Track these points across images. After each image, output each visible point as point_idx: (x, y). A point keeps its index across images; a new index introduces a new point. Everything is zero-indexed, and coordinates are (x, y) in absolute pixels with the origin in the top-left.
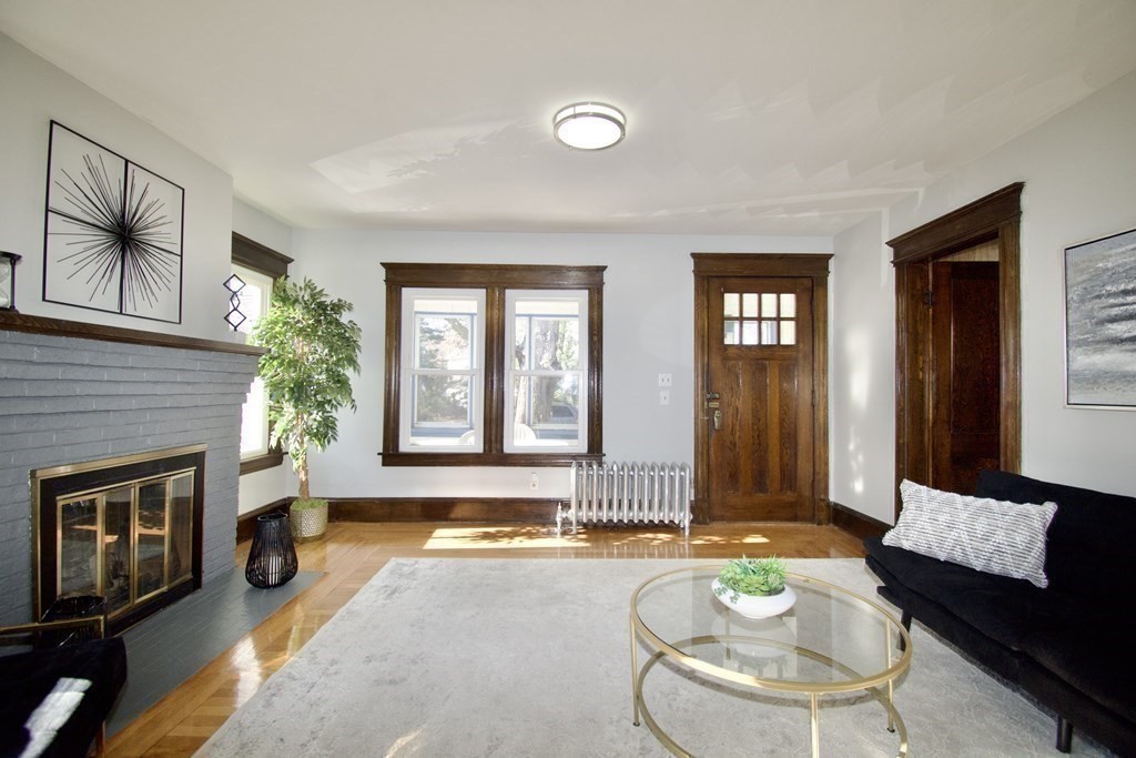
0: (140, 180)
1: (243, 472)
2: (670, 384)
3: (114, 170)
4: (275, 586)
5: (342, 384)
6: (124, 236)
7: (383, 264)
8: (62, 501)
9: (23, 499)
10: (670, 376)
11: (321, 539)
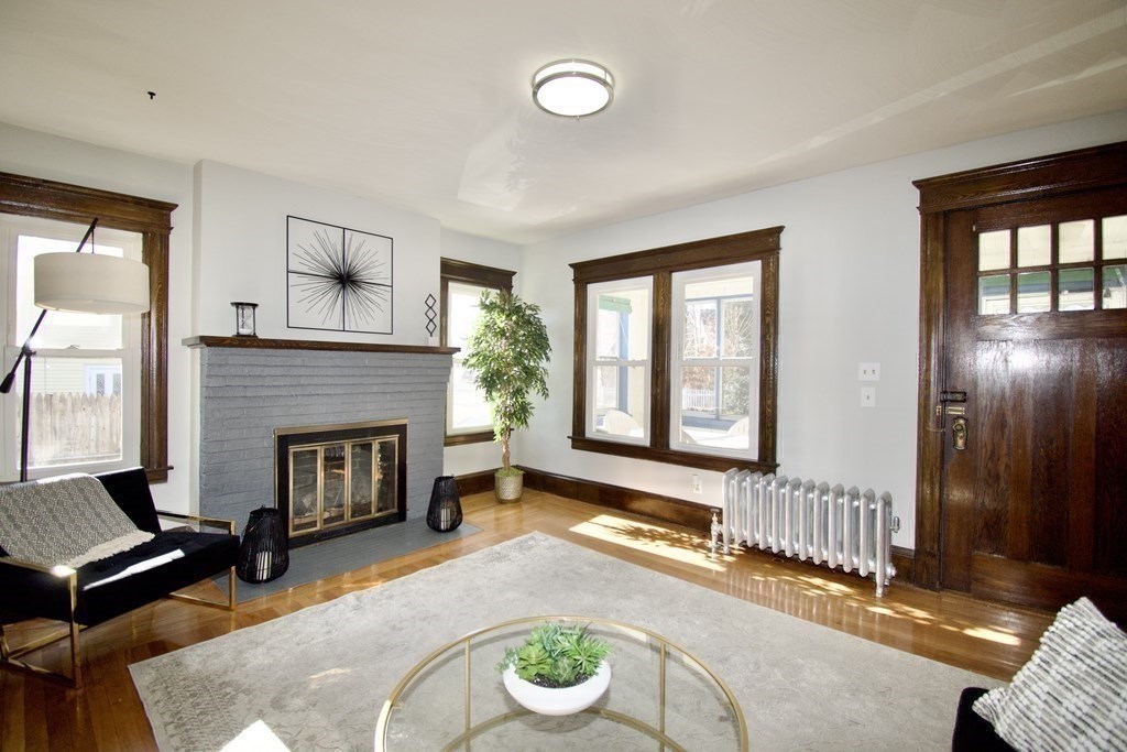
0: (355, 240)
1: (446, 444)
2: (876, 378)
3: (335, 236)
4: (447, 531)
5: (530, 374)
6: (345, 279)
7: (570, 265)
8: (292, 449)
9: (269, 446)
10: (877, 366)
11: (517, 502)
